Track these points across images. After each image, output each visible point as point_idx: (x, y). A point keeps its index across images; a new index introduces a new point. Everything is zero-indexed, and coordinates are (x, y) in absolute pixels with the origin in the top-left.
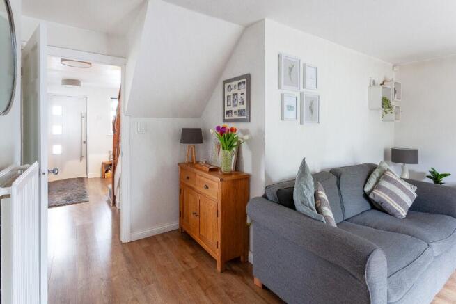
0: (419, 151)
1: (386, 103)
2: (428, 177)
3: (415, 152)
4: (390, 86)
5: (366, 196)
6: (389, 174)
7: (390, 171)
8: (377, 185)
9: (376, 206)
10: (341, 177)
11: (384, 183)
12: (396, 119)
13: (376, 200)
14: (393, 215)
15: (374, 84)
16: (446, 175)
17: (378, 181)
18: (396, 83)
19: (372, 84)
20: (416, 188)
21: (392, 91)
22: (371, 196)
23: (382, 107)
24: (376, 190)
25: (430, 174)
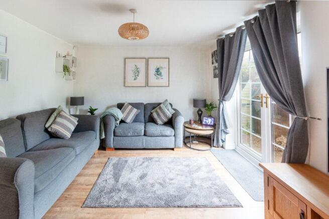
0: (85, 98)
1: (66, 69)
2: (89, 112)
3: (83, 98)
4: (70, 59)
5: (46, 130)
6: (62, 113)
7: (64, 112)
8: (54, 122)
9: (53, 135)
10: (26, 121)
11: (59, 120)
12: (74, 79)
13: (53, 131)
14: (63, 138)
15: (59, 56)
16: (96, 109)
17: (55, 118)
18: (73, 57)
19: (58, 56)
20: (78, 119)
21: (71, 61)
22: (49, 130)
23: (64, 71)
24: (53, 125)
25: (89, 110)
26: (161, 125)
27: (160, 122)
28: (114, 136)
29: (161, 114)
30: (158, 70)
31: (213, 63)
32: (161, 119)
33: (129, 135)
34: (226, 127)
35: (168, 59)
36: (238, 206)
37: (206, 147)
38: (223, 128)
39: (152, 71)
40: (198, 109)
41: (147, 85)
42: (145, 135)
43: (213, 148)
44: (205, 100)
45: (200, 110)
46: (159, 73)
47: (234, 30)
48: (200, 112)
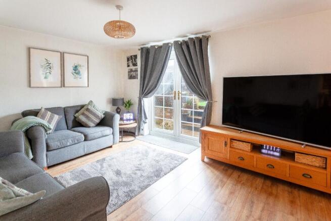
26: (93, 127)
27: (92, 124)
28: (47, 151)
29: (91, 116)
30: (76, 68)
31: (128, 66)
32: (92, 121)
33: (69, 144)
34: (146, 118)
35: (87, 57)
36: (187, 159)
37: (131, 138)
38: (144, 119)
39: (69, 69)
40: (116, 107)
41: (63, 85)
42: (85, 140)
43: (137, 137)
44: (123, 99)
45: (118, 108)
46: (77, 71)
47: (160, 44)
48: (119, 110)
